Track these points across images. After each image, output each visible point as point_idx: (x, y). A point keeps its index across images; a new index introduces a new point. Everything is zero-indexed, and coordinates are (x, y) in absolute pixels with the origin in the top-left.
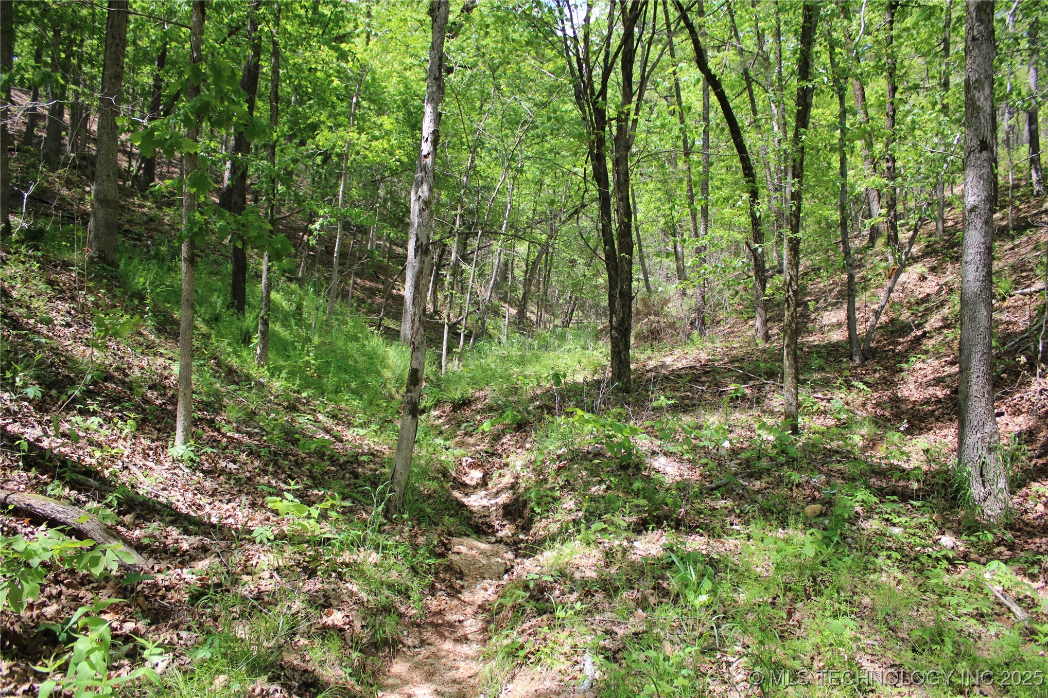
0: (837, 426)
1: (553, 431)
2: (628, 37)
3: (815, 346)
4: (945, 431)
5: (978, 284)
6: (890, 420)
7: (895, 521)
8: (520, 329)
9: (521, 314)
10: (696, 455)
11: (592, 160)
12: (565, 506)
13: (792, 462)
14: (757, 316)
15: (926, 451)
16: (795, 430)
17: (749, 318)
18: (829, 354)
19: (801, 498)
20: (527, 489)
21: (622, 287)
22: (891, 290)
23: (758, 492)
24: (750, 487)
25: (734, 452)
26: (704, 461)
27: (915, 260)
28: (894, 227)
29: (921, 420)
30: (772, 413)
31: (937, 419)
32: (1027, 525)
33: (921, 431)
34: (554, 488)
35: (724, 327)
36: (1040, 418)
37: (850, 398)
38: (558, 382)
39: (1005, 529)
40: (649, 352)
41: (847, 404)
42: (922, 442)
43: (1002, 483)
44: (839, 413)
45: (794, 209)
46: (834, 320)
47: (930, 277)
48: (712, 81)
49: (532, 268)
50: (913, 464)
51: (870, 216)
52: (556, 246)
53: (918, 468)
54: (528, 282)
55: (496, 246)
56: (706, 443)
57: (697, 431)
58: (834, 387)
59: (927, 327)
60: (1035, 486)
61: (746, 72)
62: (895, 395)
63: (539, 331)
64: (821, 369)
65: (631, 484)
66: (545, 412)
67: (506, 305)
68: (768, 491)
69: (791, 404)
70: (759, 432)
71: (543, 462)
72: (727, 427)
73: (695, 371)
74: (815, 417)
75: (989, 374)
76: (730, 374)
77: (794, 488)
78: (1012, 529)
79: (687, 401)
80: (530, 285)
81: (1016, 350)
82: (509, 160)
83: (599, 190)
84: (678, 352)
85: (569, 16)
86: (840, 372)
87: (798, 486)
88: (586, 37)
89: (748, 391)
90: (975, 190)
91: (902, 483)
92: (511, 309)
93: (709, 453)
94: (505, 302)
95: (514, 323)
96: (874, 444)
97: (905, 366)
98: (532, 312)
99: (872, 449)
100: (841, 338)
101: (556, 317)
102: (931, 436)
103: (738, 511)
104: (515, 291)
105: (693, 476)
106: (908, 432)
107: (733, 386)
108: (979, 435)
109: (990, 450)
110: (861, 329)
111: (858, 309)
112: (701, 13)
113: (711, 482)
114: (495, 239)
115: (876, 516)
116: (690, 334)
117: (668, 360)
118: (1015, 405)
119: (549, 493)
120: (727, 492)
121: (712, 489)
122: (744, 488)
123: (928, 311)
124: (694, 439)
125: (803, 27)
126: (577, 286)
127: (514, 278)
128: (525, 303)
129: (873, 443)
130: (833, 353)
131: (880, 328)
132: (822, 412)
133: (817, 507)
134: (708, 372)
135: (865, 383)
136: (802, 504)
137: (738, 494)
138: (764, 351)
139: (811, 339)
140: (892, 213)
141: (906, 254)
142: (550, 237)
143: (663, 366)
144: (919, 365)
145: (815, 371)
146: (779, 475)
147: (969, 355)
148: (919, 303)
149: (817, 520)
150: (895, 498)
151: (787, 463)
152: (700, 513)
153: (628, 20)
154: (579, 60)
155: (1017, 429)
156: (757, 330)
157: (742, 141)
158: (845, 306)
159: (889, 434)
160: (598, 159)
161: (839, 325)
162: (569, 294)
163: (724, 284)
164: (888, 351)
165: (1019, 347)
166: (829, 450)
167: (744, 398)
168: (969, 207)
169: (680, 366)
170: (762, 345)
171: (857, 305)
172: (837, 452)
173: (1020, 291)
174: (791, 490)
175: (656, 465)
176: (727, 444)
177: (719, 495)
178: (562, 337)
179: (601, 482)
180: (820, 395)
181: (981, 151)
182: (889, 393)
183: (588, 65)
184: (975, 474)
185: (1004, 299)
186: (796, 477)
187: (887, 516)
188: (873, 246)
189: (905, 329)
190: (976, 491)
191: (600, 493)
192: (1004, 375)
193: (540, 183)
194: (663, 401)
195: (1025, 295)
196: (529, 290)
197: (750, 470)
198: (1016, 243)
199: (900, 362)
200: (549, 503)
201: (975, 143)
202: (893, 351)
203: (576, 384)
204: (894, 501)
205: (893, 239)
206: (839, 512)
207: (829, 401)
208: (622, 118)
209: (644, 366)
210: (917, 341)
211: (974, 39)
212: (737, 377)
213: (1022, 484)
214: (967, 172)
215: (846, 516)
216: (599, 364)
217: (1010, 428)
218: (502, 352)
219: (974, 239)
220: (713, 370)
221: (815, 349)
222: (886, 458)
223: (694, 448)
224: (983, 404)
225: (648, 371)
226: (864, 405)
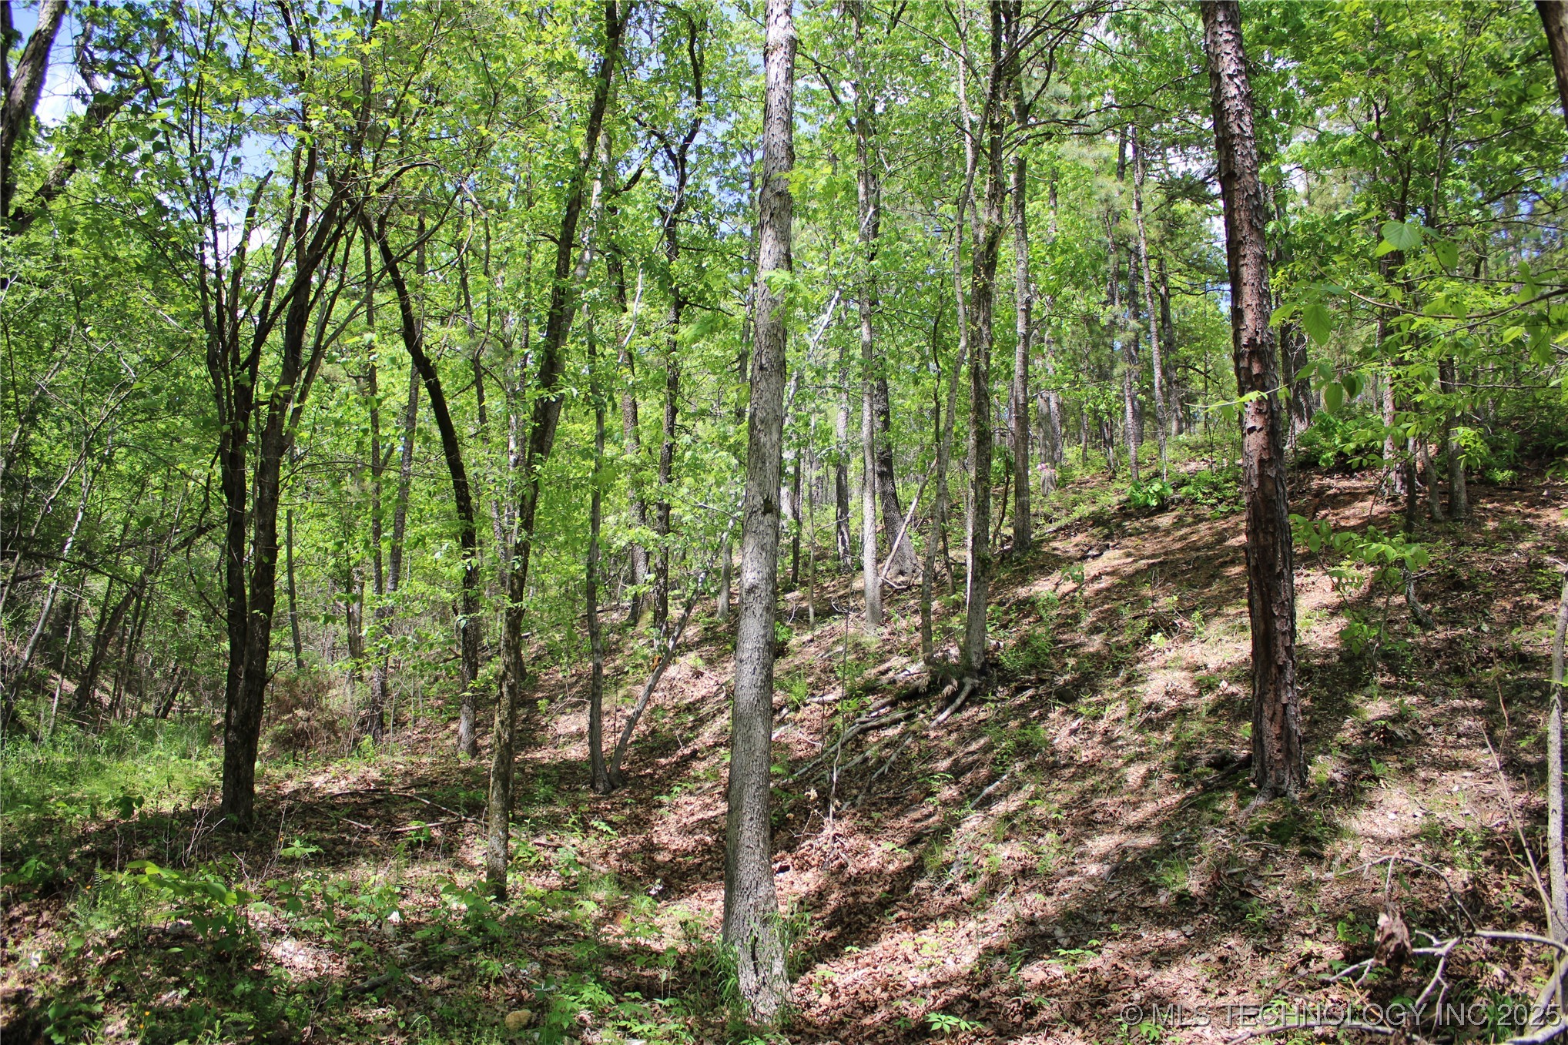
0: (564, 888)
1: (105, 898)
2: (301, 284)
3: (543, 766)
4: (713, 894)
5: (755, 691)
6: (639, 878)
7: (635, 1030)
8: (79, 717)
9: (84, 694)
10: (344, 935)
11: (222, 462)
12: (110, 1029)
13: (492, 946)
14: (463, 717)
15: (684, 924)
16: (502, 895)
17: (450, 719)
18: (562, 779)
19: (501, 1001)
20: (45, 1002)
21: (250, 663)
22: (651, 689)
23: (437, 993)
24: (425, 985)
25: (406, 929)
26: (356, 944)
27: (689, 647)
28: (664, 602)
29: (683, 876)
30: (472, 869)
31: (704, 877)
32: (809, 1024)
33: (682, 893)
34: (94, 997)
35: (413, 733)
36: (832, 874)
37: (584, 847)
38: (128, 812)
39: (782, 1032)
40: (290, 767)
41: (582, 854)
42: (681, 909)
43: (778, 967)
44: (567, 868)
45: (517, 566)
46: (574, 728)
47: (707, 674)
48: (424, 367)
49: (112, 620)
50: (668, 942)
51: (633, 581)
52: (158, 586)
53: (673, 949)
54: (101, 642)
55: (49, 579)
56: (362, 916)
57: (348, 896)
58: (563, 829)
59: (698, 744)
60: (822, 970)
61: (476, 362)
62: (649, 841)
63: (113, 722)
64: (549, 801)
65: (233, 986)
66: (99, 864)
67: (59, 676)
68: (452, 991)
69: (497, 855)
70: (446, 897)
71: (82, 951)
72: (398, 890)
73: (358, 799)
74: (533, 875)
75: (766, 815)
76: (412, 805)
77: (492, 985)
78: (789, 1032)
79: (340, 848)
80: (107, 644)
81: (808, 779)
82: (88, 442)
83: (229, 510)
84: (335, 768)
85: (212, 240)
86: (575, 806)
87: (498, 981)
88: (236, 275)
89: (437, 833)
90: (756, 564)
91: (648, 972)
92: (66, 683)
93: (365, 931)
94: (58, 670)
95: (68, 706)
96: (615, 915)
97: (665, 799)
98: (104, 690)
99: (611, 921)
100: (582, 755)
101: (145, 700)
102: (693, 901)
103: (402, 1025)
104: (78, 653)
105: (339, 970)
106: (663, 895)
107: (414, 825)
108: (751, 901)
109: (765, 922)
110: (608, 743)
111: (608, 713)
112: (421, 267)
113: (365, 979)
114: (49, 567)
115: (609, 1024)
116: (356, 741)
117: (319, 781)
118: (803, 857)
119: (84, 1007)
120: (388, 994)
121: (365, 991)
122: (415, 986)
123: (701, 721)
124: (346, 909)
125: (550, 314)
126: (186, 653)
127: (78, 631)
128: (94, 674)
129: (613, 913)
130: (566, 775)
131: (636, 742)
132: (545, 867)
133: (524, 1013)
134: (379, 801)
135: (610, 823)
136: (502, 1009)
137: (405, 997)
138: (467, 771)
139: (538, 755)
140: (662, 581)
141: (675, 639)
142: (148, 571)
143: (309, 788)
144: (684, 799)
145: (539, 803)
146: (471, 966)
147: (741, 789)
148: (689, 708)
149: (523, 1034)
150: (637, 994)
151: (484, 947)
152: (342, 1031)
153: (304, 261)
154: (219, 307)
155: (805, 889)
156: (460, 739)
157: (458, 459)
158: (589, 707)
159: (636, 899)
160: (233, 463)
161: (580, 735)
162: (172, 665)
163: (414, 668)
164: (644, 776)
165: (812, 776)
166: (550, 925)
167: (430, 844)
168: (747, 586)
169: (336, 790)
170: (466, 761)
171: (605, 707)
172: (561, 927)
173: (816, 699)
174: (487, 987)
175: (277, 952)
176: (395, 917)
177: (375, 1000)
178: (149, 735)
179: (177, 986)
180: (543, 840)
181: (764, 514)
182: (641, 838)
183: (233, 317)
184: (745, 957)
185: (797, 709)
186: (495, 967)
187: (623, 1023)
188: (635, 625)
189: (668, 746)
190: (747, 980)
191: (178, 1002)
192: (791, 815)
193: (142, 483)
194: (297, 848)
195: (823, 704)
196: (102, 654)
197: (427, 959)
198: (817, 632)
199: (659, 793)
200: (81, 1025)
201: (759, 500)
202: (651, 776)
203: (159, 817)
204: (636, 1000)
205: (661, 616)
206: (555, 1020)
207: (555, 849)
208: (278, 404)
209: (278, 788)
210: (685, 762)
211: (761, 368)
212: (423, 811)
213: (806, 967)
214: (746, 538)
215: (566, 1025)
216: (204, 784)
217: (796, 887)
218: (36, 756)
219: (752, 630)
220: (387, 800)
221: (541, 771)
222: (629, 934)
223: (344, 924)
224: (758, 858)
225: (284, 798)
226: (605, 855)
